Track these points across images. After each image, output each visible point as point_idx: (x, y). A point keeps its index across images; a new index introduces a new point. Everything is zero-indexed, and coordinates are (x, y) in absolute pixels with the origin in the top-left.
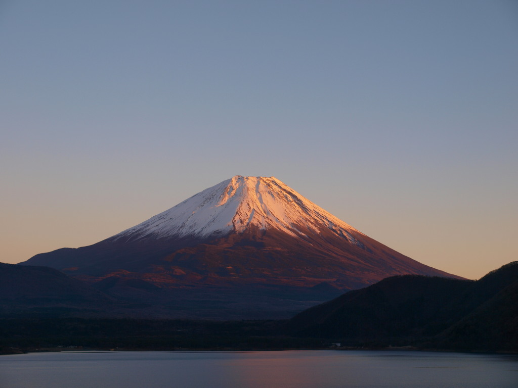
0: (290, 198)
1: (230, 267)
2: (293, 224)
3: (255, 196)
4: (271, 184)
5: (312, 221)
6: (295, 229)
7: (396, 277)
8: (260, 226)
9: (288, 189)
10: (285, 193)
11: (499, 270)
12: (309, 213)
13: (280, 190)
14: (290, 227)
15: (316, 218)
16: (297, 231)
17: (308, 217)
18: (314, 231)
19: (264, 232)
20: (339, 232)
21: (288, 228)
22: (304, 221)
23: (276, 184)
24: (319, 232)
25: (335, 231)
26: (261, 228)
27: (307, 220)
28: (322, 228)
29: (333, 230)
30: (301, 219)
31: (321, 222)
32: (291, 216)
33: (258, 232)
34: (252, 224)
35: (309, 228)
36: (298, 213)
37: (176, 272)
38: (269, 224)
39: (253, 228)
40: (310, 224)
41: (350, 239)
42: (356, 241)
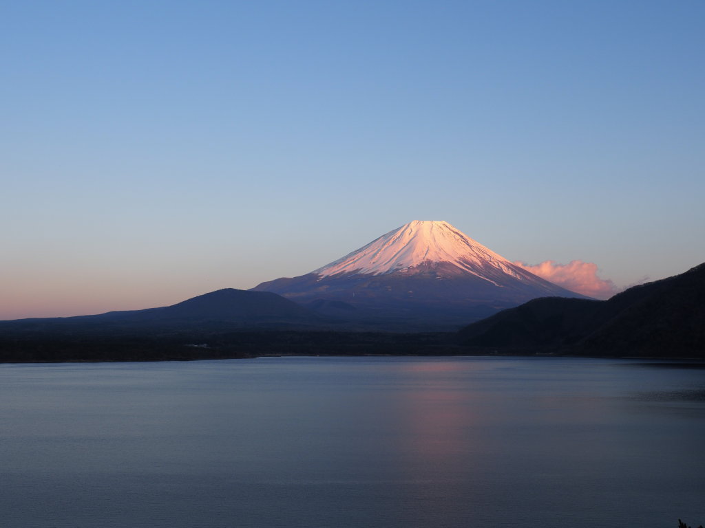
0: (458, 237)
2: (460, 258)
4: (442, 226)
5: (475, 255)
6: (462, 262)
7: (541, 298)
9: (456, 230)
12: (473, 249)
14: (458, 260)
15: (478, 253)
16: (464, 264)
17: (472, 252)
18: (476, 263)
19: (437, 265)
20: (496, 264)
21: (456, 261)
22: (468, 255)
23: (446, 227)
24: (480, 264)
25: (493, 262)
26: (434, 261)
27: (471, 254)
28: (483, 261)
30: (466, 253)
31: (482, 256)
32: (459, 251)
33: (431, 264)
34: (427, 259)
35: (472, 261)
36: (463, 249)
38: (441, 258)
39: (429, 262)
40: (473, 257)
41: (505, 270)
42: (510, 271)
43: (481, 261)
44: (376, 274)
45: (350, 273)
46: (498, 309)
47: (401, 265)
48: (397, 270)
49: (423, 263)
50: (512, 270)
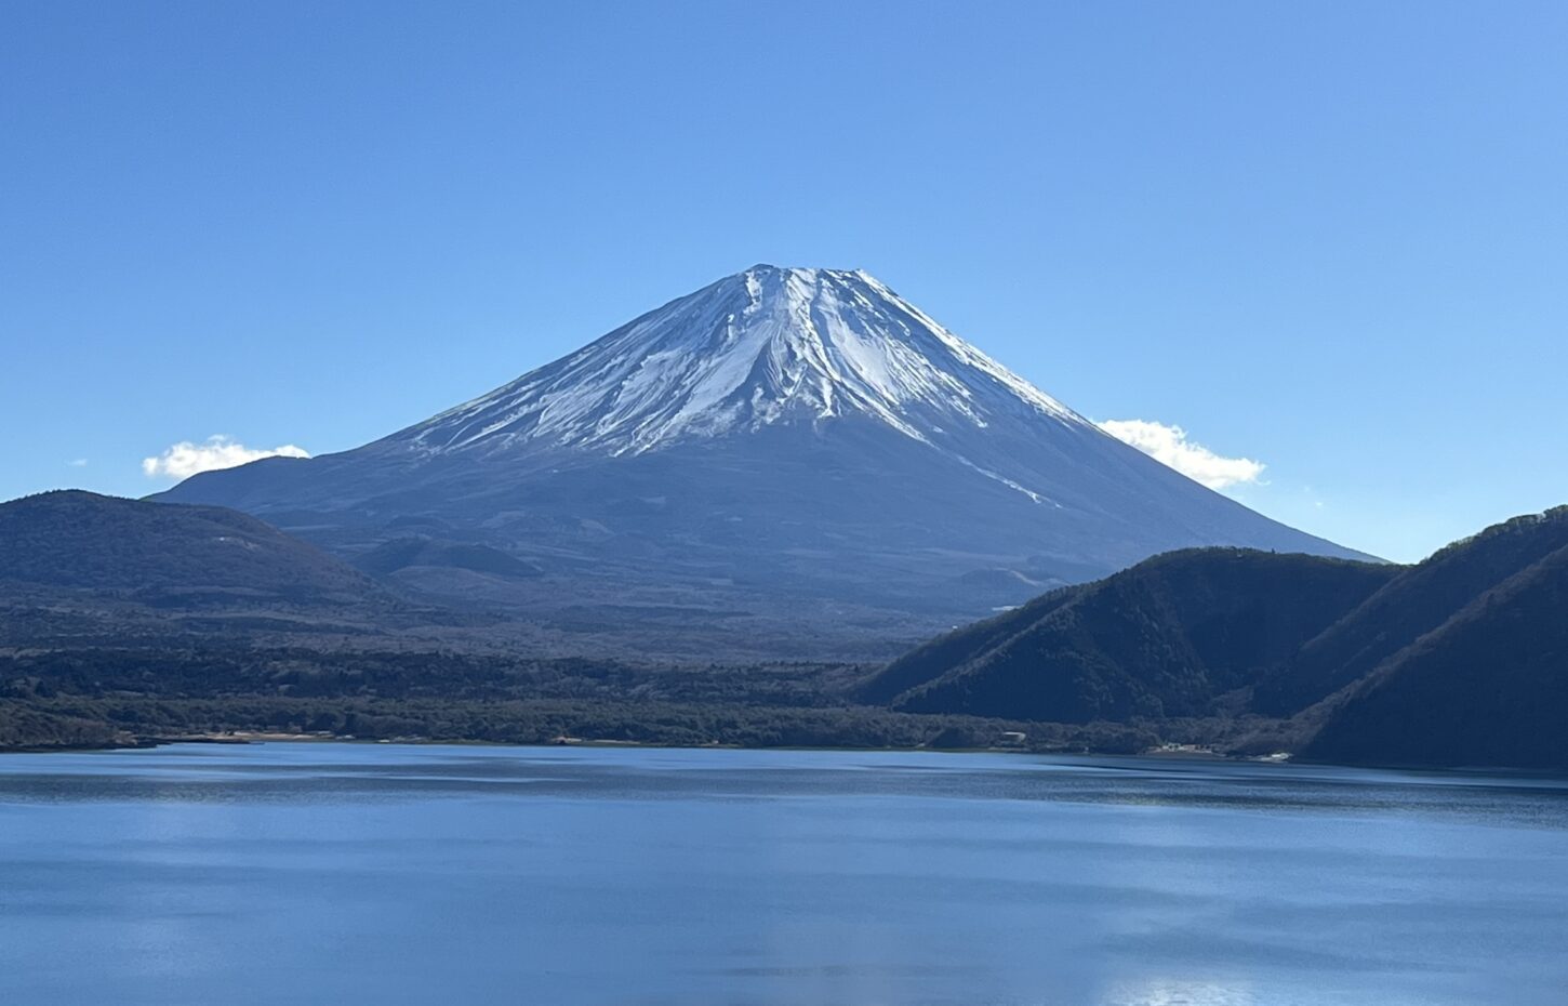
1: (735, 519)
2: (913, 405)
3: (809, 324)
5: (966, 393)
6: (918, 417)
7: (1187, 550)
8: (819, 406)
9: (900, 304)
11: (1476, 537)
14: (905, 411)
16: (926, 424)
17: (953, 383)
18: (969, 422)
19: (831, 424)
22: (942, 395)
24: (983, 426)
26: (823, 415)
30: (935, 388)
32: (906, 378)
33: (815, 423)
34: (800, 404)
35: (957, 415)
36: (924, 372)
37: (584, 529)
38: (847, 403)
40: (960, 402)
44: (615, 454)
46: (1039, 588)
47: (705, 424)
48: (690, 438)
49: (783, 418)
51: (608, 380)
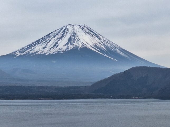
0: (93, 34)
2: (94, 45)
4: (84, 28)
5: (102, 44)
6: (94, 47)
8: (79, 46)
9: (91, 30)
10: (90, 32)
12: (101, 40)
13: (88, 30)
14: (93, 46)
15: (103, 42)
16: (96, 48)
18: (103, 48)
19: (81, 49)
20: (113, 48)
21: (91, 47)
22: (98, 44)
23: (86, 28)
24: (105, 48)
25: (112, 48)
26: (80, 47)
27: (99, 43)
28: (106, 47)
29: (111, 47)
30: (97, 43)
31: (106, 44)
34: (76, 46)
35: (101, 47)
38: (83, 45)
39: (77, 47)
40: (101, 45)
41: (119, 52)
42: (122, 53)
43: (105, 47)
44: (47, 54)
45: (32, 54)
47: (61, 49)
48: (59, 51)
49: (73, 48)
50: (123, 52)
51: (46, 43)
